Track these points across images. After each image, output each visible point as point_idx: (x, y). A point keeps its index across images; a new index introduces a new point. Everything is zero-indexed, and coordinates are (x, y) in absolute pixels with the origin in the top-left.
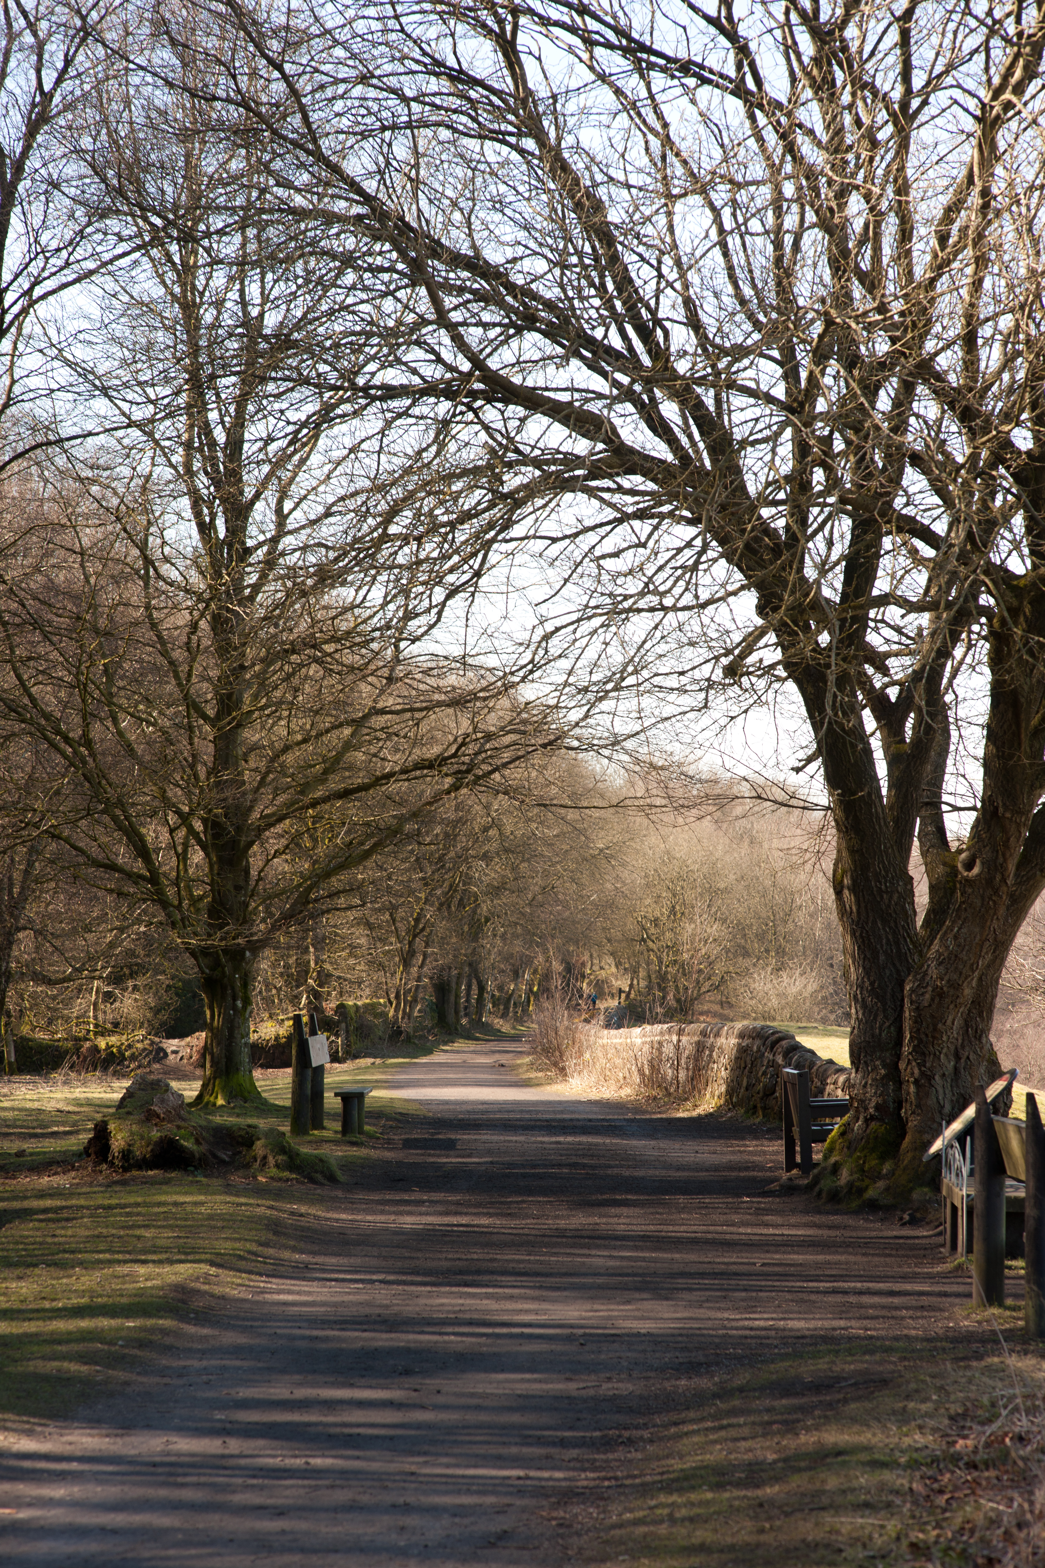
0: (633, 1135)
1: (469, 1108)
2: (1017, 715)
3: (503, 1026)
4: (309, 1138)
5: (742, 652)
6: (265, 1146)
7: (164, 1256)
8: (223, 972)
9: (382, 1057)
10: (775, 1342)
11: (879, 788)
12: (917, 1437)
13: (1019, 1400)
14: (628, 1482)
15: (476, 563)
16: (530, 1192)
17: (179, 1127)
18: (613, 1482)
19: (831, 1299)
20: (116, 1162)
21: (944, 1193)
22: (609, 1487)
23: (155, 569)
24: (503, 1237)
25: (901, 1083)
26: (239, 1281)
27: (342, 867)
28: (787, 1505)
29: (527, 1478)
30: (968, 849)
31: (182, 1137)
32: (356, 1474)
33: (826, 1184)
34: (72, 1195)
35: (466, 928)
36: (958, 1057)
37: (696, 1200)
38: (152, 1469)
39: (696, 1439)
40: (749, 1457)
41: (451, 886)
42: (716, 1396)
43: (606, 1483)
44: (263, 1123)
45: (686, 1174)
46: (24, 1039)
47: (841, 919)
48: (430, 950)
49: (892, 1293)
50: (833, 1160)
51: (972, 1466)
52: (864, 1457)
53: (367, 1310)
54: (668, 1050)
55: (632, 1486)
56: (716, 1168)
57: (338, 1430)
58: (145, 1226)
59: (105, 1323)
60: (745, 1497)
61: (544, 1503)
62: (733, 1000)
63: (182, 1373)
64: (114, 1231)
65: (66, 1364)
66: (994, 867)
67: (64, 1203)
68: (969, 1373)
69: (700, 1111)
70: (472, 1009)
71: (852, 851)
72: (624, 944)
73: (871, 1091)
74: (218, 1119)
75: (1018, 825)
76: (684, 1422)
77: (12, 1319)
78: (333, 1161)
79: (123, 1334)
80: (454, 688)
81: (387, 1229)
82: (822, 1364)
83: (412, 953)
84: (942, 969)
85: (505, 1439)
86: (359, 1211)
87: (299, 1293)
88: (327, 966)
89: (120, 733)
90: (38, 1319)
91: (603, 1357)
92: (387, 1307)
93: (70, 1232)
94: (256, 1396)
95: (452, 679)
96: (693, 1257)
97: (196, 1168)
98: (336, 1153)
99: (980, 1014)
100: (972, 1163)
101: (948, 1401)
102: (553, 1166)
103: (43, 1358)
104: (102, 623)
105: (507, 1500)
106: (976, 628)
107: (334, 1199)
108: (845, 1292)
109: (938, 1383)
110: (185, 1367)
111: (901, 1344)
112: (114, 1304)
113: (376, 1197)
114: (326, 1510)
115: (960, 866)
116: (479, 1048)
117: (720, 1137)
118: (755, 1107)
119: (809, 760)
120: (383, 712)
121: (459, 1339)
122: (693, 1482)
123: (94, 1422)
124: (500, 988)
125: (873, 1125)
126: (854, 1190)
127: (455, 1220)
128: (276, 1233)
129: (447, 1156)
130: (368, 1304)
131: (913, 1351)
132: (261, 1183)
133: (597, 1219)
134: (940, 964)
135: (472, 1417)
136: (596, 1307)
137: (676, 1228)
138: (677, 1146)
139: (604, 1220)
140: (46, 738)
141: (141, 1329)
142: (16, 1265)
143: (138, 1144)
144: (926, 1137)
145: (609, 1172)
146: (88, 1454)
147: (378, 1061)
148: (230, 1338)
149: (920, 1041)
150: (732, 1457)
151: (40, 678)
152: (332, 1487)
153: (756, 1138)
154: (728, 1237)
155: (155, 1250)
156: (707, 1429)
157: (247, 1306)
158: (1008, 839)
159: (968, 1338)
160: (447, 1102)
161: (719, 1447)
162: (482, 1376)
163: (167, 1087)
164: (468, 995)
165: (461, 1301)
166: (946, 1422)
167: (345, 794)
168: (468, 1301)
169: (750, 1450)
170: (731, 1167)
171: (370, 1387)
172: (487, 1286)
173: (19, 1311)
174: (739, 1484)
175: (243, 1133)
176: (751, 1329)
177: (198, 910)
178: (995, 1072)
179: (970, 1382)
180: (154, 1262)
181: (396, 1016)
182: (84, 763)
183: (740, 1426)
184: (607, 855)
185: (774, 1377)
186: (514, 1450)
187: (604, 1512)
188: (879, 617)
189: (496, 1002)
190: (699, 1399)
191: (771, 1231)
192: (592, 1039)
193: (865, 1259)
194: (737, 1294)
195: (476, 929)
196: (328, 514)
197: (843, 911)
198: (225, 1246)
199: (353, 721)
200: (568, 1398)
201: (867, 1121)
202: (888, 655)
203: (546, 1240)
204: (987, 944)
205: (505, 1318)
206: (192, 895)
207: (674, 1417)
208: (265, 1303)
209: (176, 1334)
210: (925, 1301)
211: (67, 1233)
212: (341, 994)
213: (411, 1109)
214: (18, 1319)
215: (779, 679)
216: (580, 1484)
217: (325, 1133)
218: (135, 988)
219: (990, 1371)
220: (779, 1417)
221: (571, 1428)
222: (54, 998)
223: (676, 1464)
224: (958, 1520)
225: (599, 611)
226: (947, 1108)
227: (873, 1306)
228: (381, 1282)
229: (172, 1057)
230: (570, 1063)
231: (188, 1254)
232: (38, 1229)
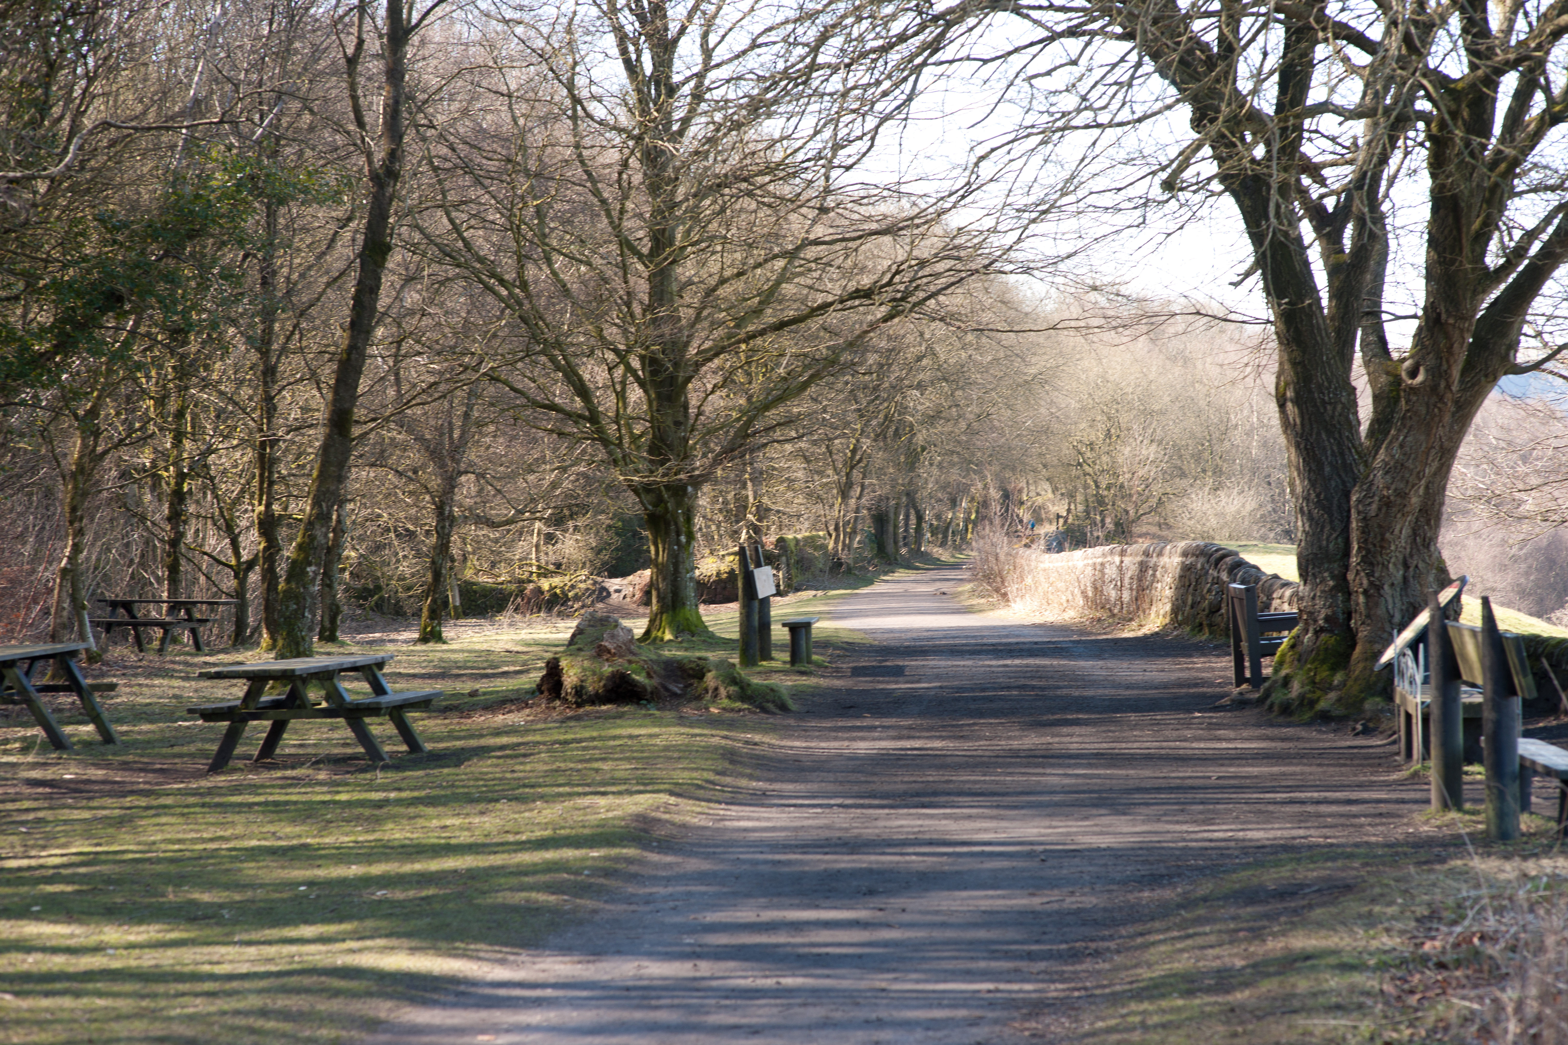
0: (1080, 656)
1: (915, 635)
2: (1457, 220)
3: (944, 555)
4: (758, 669)
5: (1179, 166)
6: (716, 678)
7: (622, 788)
8: (666, 508)
9: (824, 589)
10: (1236, 853)
11: (1319, 299)
12: (1385, 939)
13: (1486, 901)
14: (1098, 992)
15: (908, 87)
16: (981, 714)
17: (630, 662)
18: (1083, 993)
19: (1288, 809)
20: (570, 698)
21: (1398, 700)
22: (1079, 998)
23: (584, 109)
24: (957, 759)
25: (1350, 594)
26: (699, 809)
27: (780, 399)
28: (1258, 1009)
29: (997, 991)
30: (1411, 357)
31: (634, 672)
32: (827, 992)
33: (1278, 697)
34: (527, 731)
35: (902, 459)
36: (1406, 566)
37: (1148, 717)
38: (626, 993)
39: (1163, 948)
40: (1217, 964)
41: (886, 416)
42: (1180, 906)
43: (1076, 994)
44: (712, 656)
45: (1135, 692)
46: (469, 584)
47: (1285, 432)
48: (867, 482)
49: (1350, 802)
50: (1283, 672)
51: (1441, 966)
52: (1333, 960)
53: (827, 834)
54: (1111, 572)
55: (1102, 995)
56: (1165, 686)
57: (806, 950)
58: (604, 759)
59: (569, 853)
60: (1216, 1003)
61: (1016, 1014)
62: (1171, 521)
63: (648, 900)
64: (572, 765)
65: (534, 895)
66: (1438, 374)
67: (520, 740)
68: (1433, 877)
69: (1145, 631)
70: (911, 539)
71: (1294, 364)
72: (1060, 469)
73: (1320, 603)
74: (666, 653)
75: (1462, 331)
76: (1149, 933)
77: (478, 853)
78: (784, 691)
79: (589, 863)
80: (885, 217)
81: (841, 755)
82: (1285, 872)
83: (849, 485)
84: (1388, 477)
85: (972, 954)
86: (812, 738)
87: (758, 819)
88: (765, 500)
89: (554, 273)
90: (503, 852)
91: (1065, 872)
92: (847, 829)
93: (528, 767)
94: (724, 920)
95: (883, 208)
96: (1147, 773)
97: (649, 702)
98: (786, 683)
99: (1428, 522)
100: (1426, 669)
101: (1413, 904)
102: (1002, 689)
103: (511, 889)
104: (532, 165)
105: (978, 1013)
106: (1411, 134)
107: (787, 727)
108: (1302, 802)
109: (1403, 887)
110: (651, 894)
111: (1362, 850)
112: (577, 836)
113: (829, 724)
114: (800, 1027)
115: (1404, 375)
116: (919, 577)
117: (1167, 655)
118: (1201, 625)
119: (1247, 274)
120: (817, 242)
121: (920, 858)
122: (1163, 990)
123: (565, 950)
124: (938, 517)
125: (1323, 637)
126: (1306, 702)
127: (908, 744)
128: (732, 762)
129: (897, 683)
130: (828, 827)
131: (1375, 857)
132: (713, 714)
133: (1049, 739)
134: (1387, 473)
135: (938, 934)
136: (1054, 823)
137: (1129, 745)
138: (1125, 665)
139: (1057, 739)
140: (481, 281)
141: (606, 858)
142: (478, 801)
143: (590, 680)
144: (1377, 647)
145: (1059, 692)
146: (561, 980)
147: (820, 593)
148: (694, 864)
149: (1368, 551)
150: (1201, 964)
151: (473, 222)
152: (805, 1005)
153: (1204, 655)
154: (1181, 752)
155: (614, 782)
156: (1173, 938)
157: (708, 833)
158: (1452, 346)
159: (1429, 842)
160: (891, 631)
161: (1186, 955)
162: (946, 893)
163: (617, 625)
164: (907, 525)
165: (920, 822)
166: (1413, 924)
167: (780, 326)
168: (927, 822)
169: (1218, 957)
170: (1180, 684)
171: (835, 908)
172: (944, 807)
173: (484, 845)
174: (1209, 990)
175: (693, 665)
176: (1211, 840)
177: (638, 448)
178: (1444, 581)
179: (1434, 885)
180: (613, 793)
181: (835, 548)
182: (520, 304)
183: (1206, 934)
184: (1042, 380)
185: (1237, 886)
186: (982, 964)
187: (1076, 1021)
188: (1313, 128)
189: (934, 531)
190: (1164, 911)
191: (1224, 745)
192: (1033, 564)
193: (1320, 769)
194: (1194, 807)
195: (913, 458)
196: (754, 45)
197: (1286, 424)
198: (682, 776)
199: (786, 253)
200: (1033, 912)
201: (1317, 633)
202: (1324, 165)
203: (1000, 760)
204: (1433, 452)
205: (965, 837)
206: (631, 433)
207: (1140, 928)
208: (726, 829)
209: (640, 862)
210: (1383, 808)
211: (526, 768)
212: (780, 528)
213: (857, 638)
214: (483, 853)
215: (1213, 193)
216: (1051, 995)
217: (773, 664)
218: (576, 528)
219: (1452, 873)
220: (1245, 925)
221: (1037, 942)
222: (496, 541)
223: (1145, 973)
224: (1430, 1020)
225: (1035, 130)
226: (1397, 618)
227: (1331, 815)
228: (839, 806)
229: (614, 596)
230: (1012, 589)
231: (647, 784)
232: (497, 766)
